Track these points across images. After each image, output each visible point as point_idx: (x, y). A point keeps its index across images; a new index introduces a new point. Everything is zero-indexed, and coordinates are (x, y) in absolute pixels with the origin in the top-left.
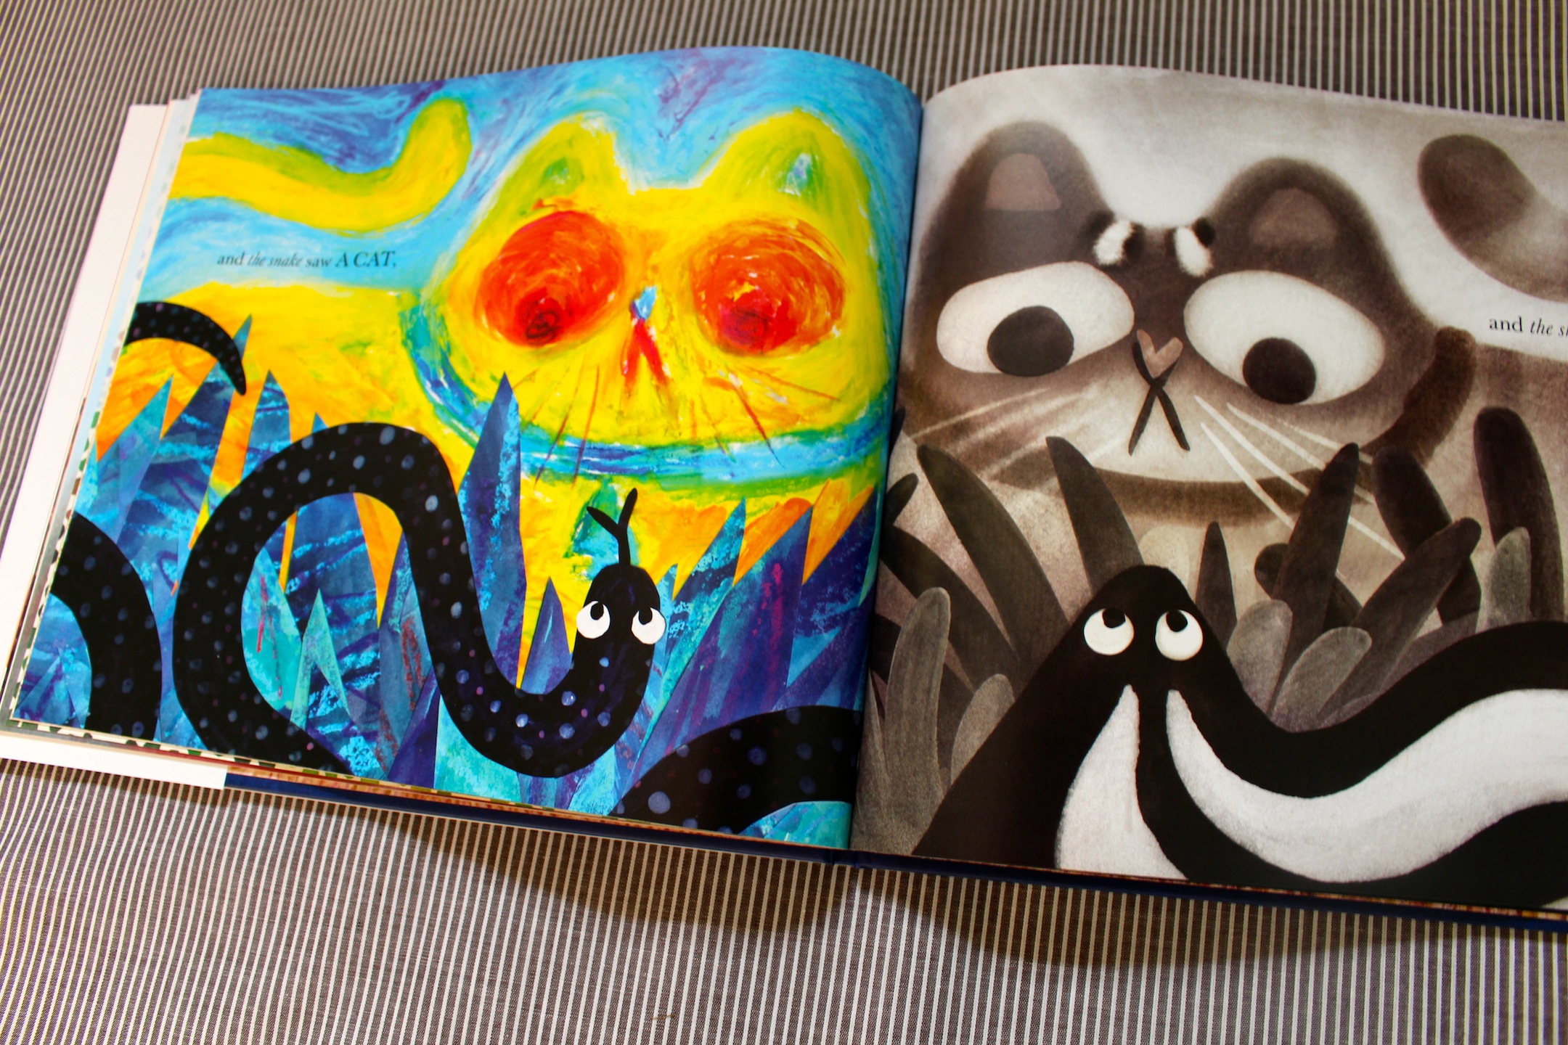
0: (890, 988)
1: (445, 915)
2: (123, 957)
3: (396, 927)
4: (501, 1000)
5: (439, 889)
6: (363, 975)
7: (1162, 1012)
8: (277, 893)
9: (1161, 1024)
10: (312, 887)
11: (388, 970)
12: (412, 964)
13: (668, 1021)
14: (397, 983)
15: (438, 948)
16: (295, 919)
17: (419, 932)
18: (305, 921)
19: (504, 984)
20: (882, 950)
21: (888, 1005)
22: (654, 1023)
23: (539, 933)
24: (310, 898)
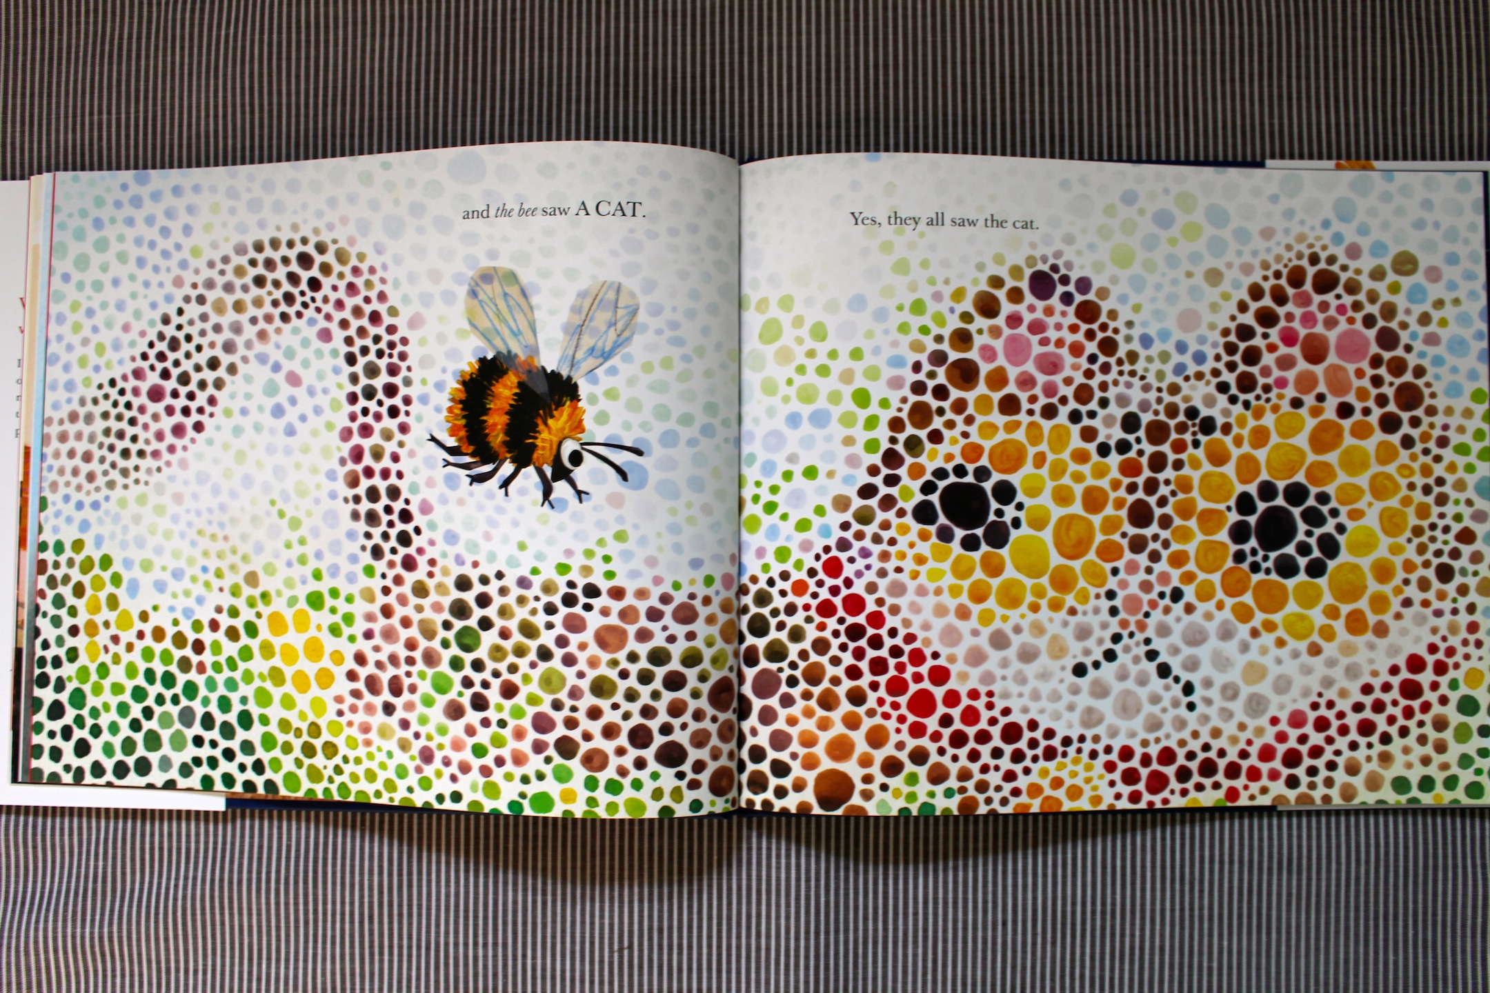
0: (788, 905)
1: (438, 900)
2: (177, 970)
3: (400, 915)
4: (495, 956)
5: (429, 881)
6: (381, 953)
7: (985, 893)
8: (296, 904)
9: (985, 902)
10: (325, 895)
11: (400, 947)
12: (419, 940)
13: (626, 952)
14: (410, 956)
15: (438, 926)
16: (316, 921)
17: (420, 915)
18: (325, 921)
19: (495, 944)
20: (778, 879)
21: (788, 918)
22: (616, 955)
23: (515, 902)
24: (325, 903)
